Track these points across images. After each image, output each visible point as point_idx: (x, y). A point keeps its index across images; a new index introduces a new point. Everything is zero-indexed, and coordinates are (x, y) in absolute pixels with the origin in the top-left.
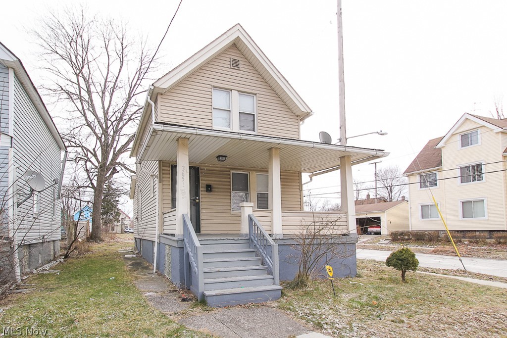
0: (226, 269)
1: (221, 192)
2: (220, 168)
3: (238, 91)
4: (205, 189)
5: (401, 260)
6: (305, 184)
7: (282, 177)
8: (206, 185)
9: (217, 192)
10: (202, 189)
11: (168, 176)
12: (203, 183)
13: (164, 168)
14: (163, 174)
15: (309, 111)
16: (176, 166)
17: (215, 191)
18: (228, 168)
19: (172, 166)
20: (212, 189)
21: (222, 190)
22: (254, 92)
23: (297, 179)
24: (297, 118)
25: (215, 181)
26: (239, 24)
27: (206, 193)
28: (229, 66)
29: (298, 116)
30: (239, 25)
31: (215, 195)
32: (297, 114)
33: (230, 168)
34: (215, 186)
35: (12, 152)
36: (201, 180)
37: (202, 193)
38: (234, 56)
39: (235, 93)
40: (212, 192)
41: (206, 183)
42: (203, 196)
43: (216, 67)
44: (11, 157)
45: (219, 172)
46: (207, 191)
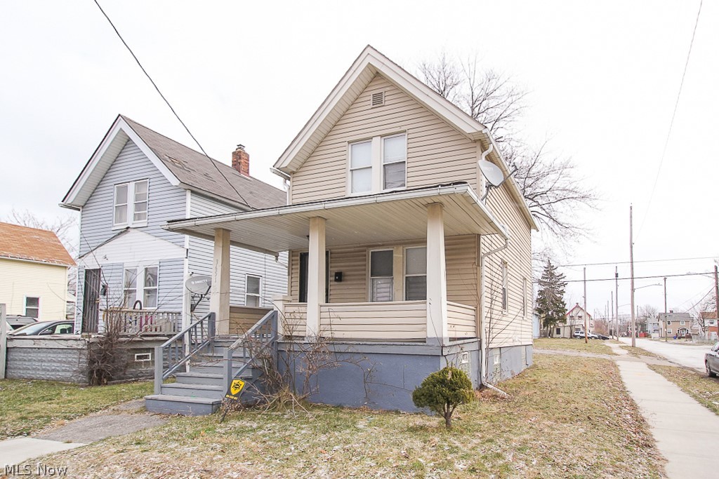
1: (354, 280)
2: (354, 247)
3: (381, 136)
4: (334, 279)
7: (448, 247)
9: (351, 280)
10: (332, 279)
11: (297, 267)
12: (333, 271)
13: (293, 259)
14: (292, 265)
16: (307, 254)
17: (347, 280)
18: (363, 246)
19: (303, 254)
20: (341, 278)
21: (355, 277)
22: (403, 128)
23: (471, 247)
24: (474, 145)
25: (349, 266)
26: (368, 46)
27: (336, 283)
28: (369, 107)
30: (368, 48)
31: (345, 285)
32: (473, 139)
33: (365, 246)
34: (347, 273)
35: (187, 262)
36: (331, 267)
37: (332, 283)
38: (376, 89)
39: (376, 141)
40: (344, 281)
41: (336, 270)
42: (332, 288)
43: (353, 115)
44: (186, 266)
45: (352, 254)
46: (336, 280)
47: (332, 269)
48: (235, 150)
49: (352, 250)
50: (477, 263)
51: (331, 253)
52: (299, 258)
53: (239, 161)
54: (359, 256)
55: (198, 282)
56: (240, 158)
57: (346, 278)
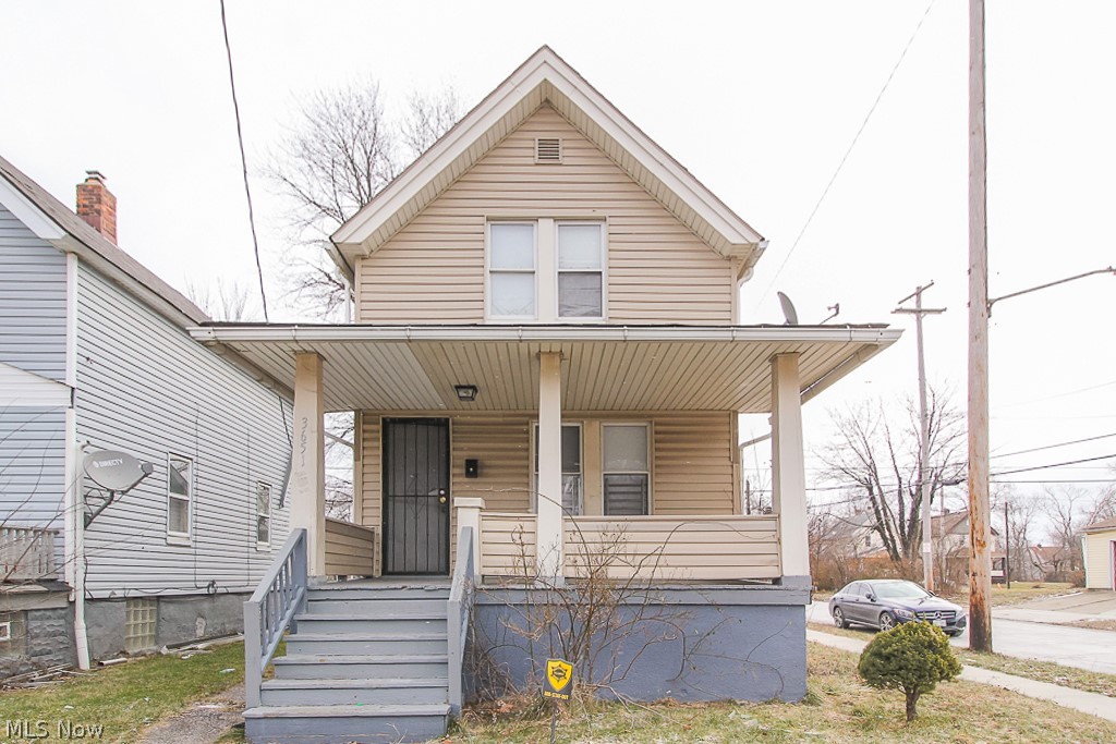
0: (340, 659)
1: (505, 475)
2: (504, 416)
3: (556, 219)
4: (464, 471)
5: (887, 658)
6: (749, 443)
8: (467, 461)
9: (494, 476)
10: (457, 471)
11: (376, 444)
12: (459, 458)
13: (367, 427)
14: (364, 440)
15: (754, 240)
17: (488, 476)
18: (523, 415)
19: (384, 419)
20: (479, 471)
21: (505, 471)
22: (599, 213)
23: (722, 432)
24: (727, 264)
25: (485, 449)
26: (546, 47)
27: (467, 480)
28: (530, 161)
29: (729, 259)
30: (545, 51)
31: (487, 483)
32: (725, 254)
33: (528, 415)
34: (488, 462)
35: (72, 417)
36: (454, 449)
37: (456, 480)
38: (546, 130)
39: (546, 227)
40: (482, 475)
41: (466, 455)
42: (456, 488)
43: (495, 169)
44: (71, 426)
45: (500, 427)
46: (468, 474)
47: (456, 453)
48: (82, 181)
49: (500, 420)
50: (735, 457)
51: (453, 424)
52: (380, 427)
53: (96, 206)
54: (514, 432)
55: (106, 463)
56: (99, 201)
57: (485, 471)
